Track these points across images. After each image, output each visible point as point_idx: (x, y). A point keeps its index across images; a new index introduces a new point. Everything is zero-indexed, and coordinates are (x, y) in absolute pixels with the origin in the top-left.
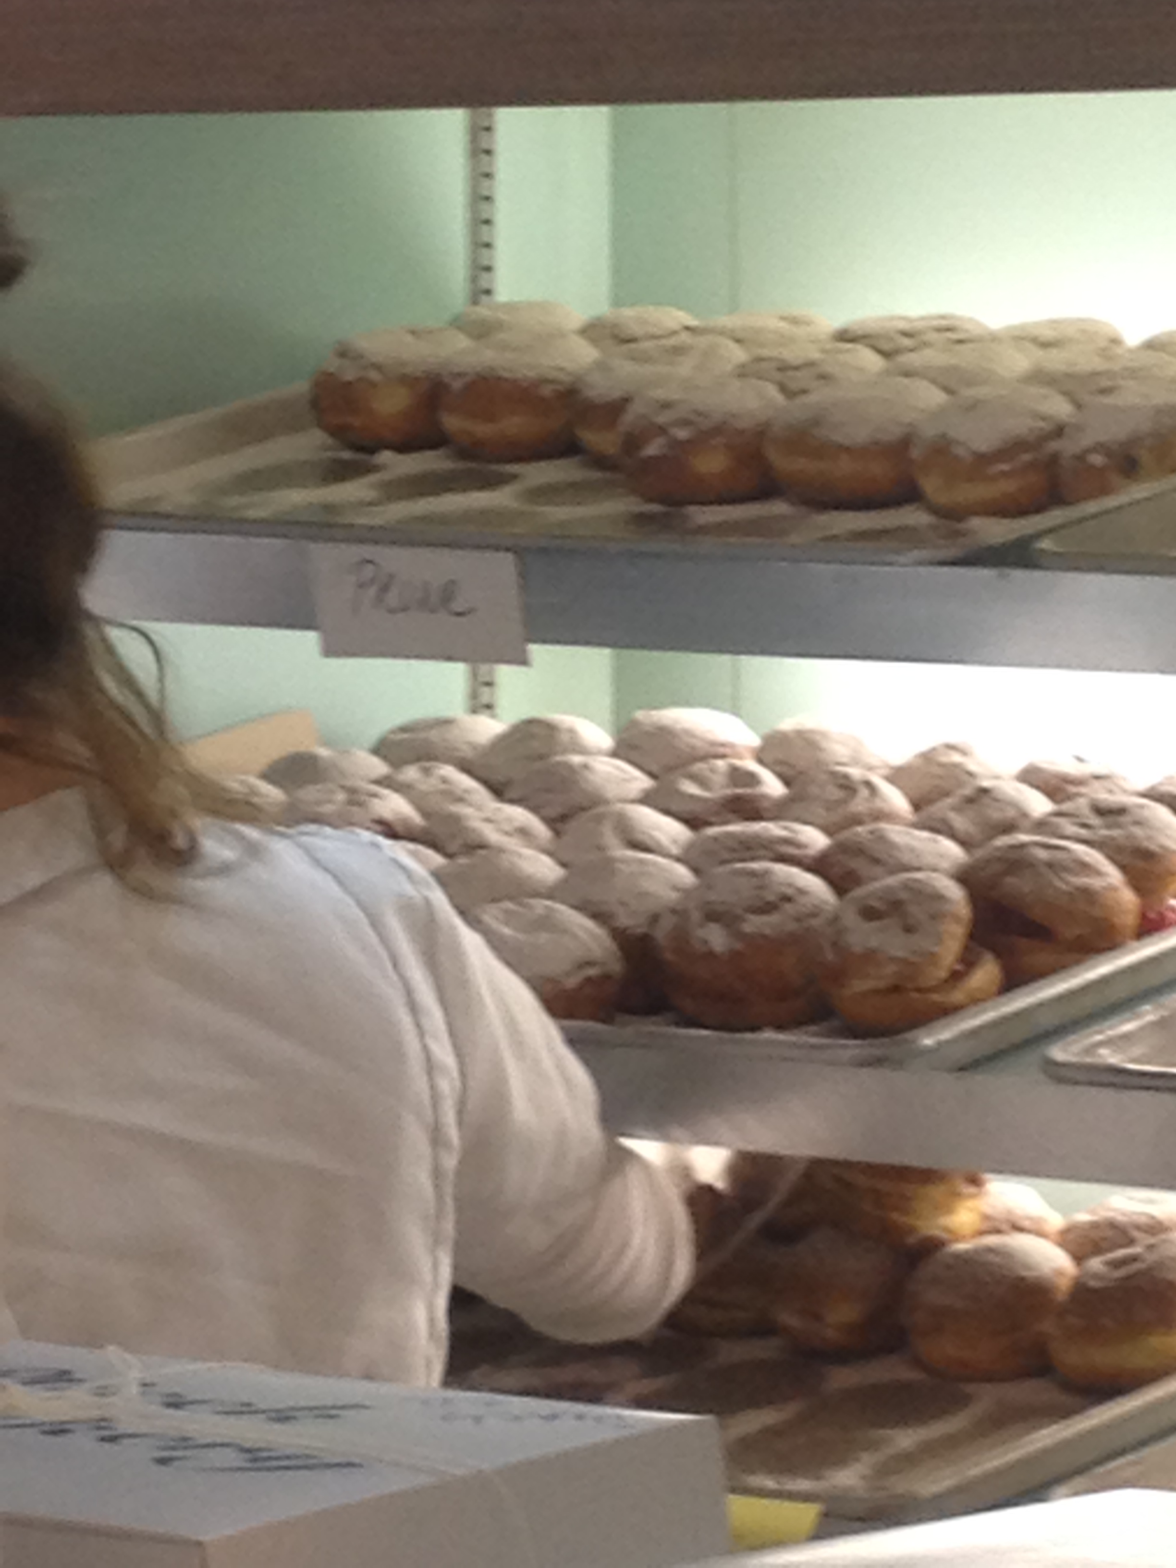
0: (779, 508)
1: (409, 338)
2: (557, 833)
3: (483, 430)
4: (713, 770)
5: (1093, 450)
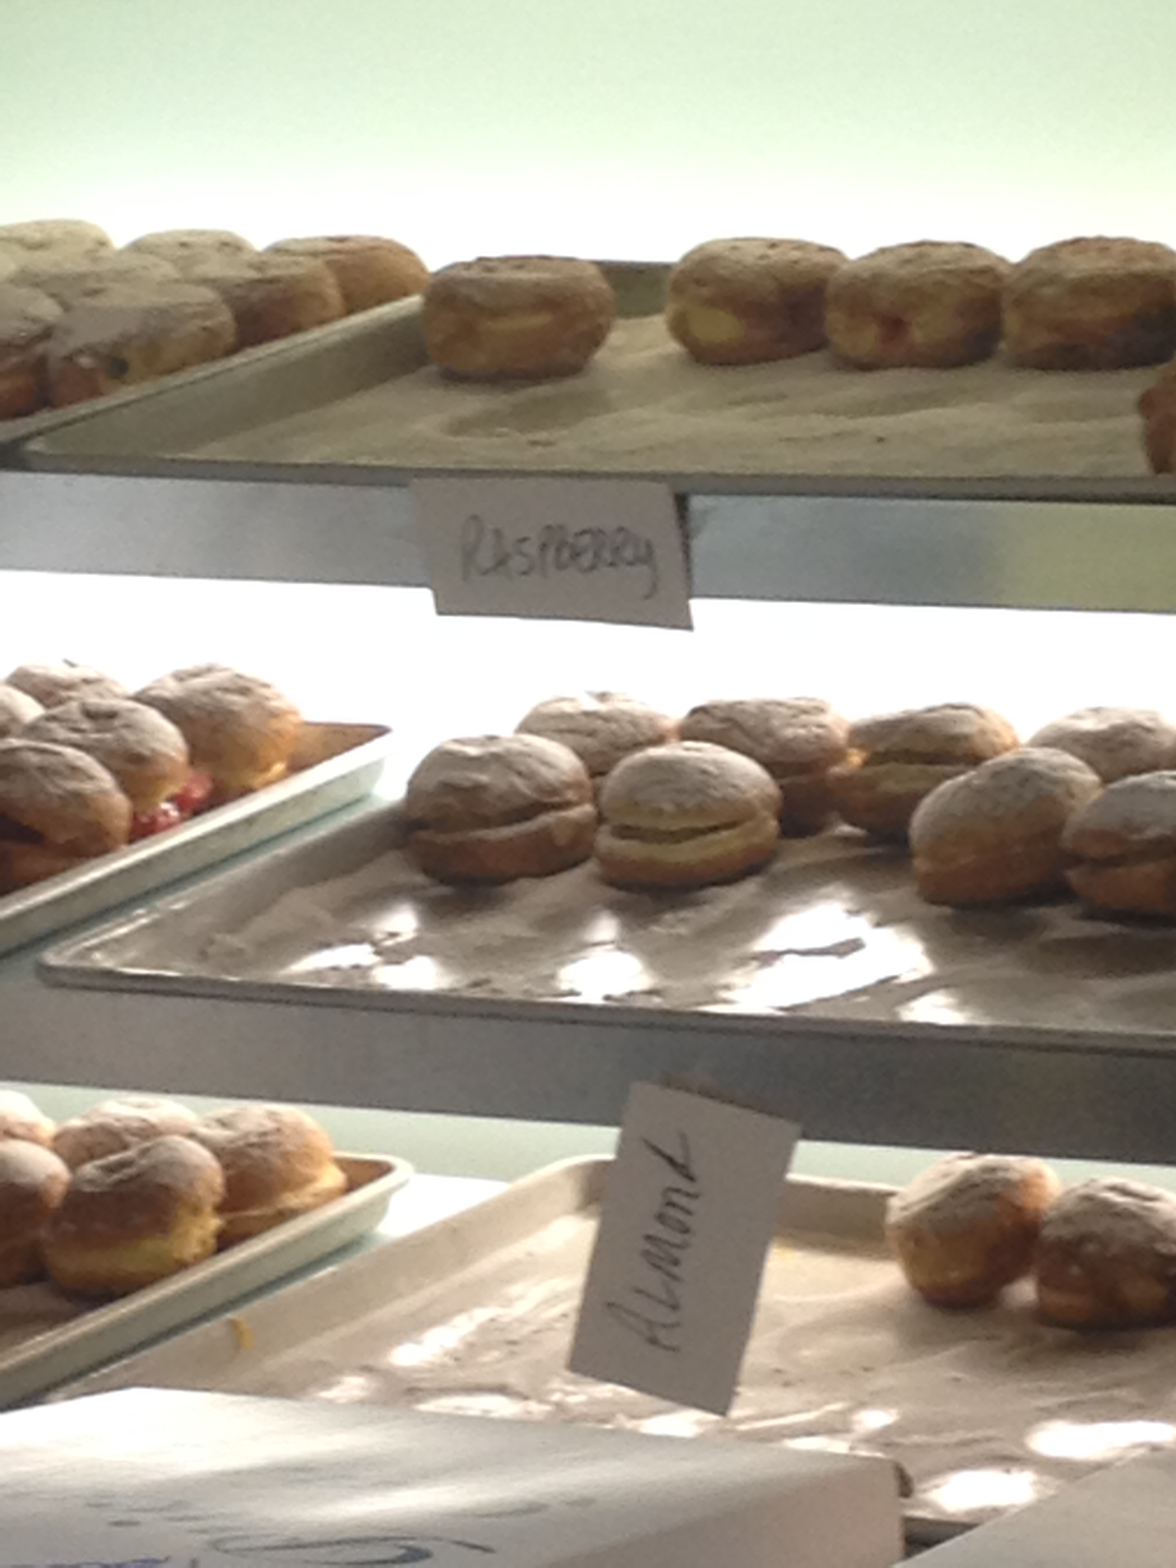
5: (80, 352)
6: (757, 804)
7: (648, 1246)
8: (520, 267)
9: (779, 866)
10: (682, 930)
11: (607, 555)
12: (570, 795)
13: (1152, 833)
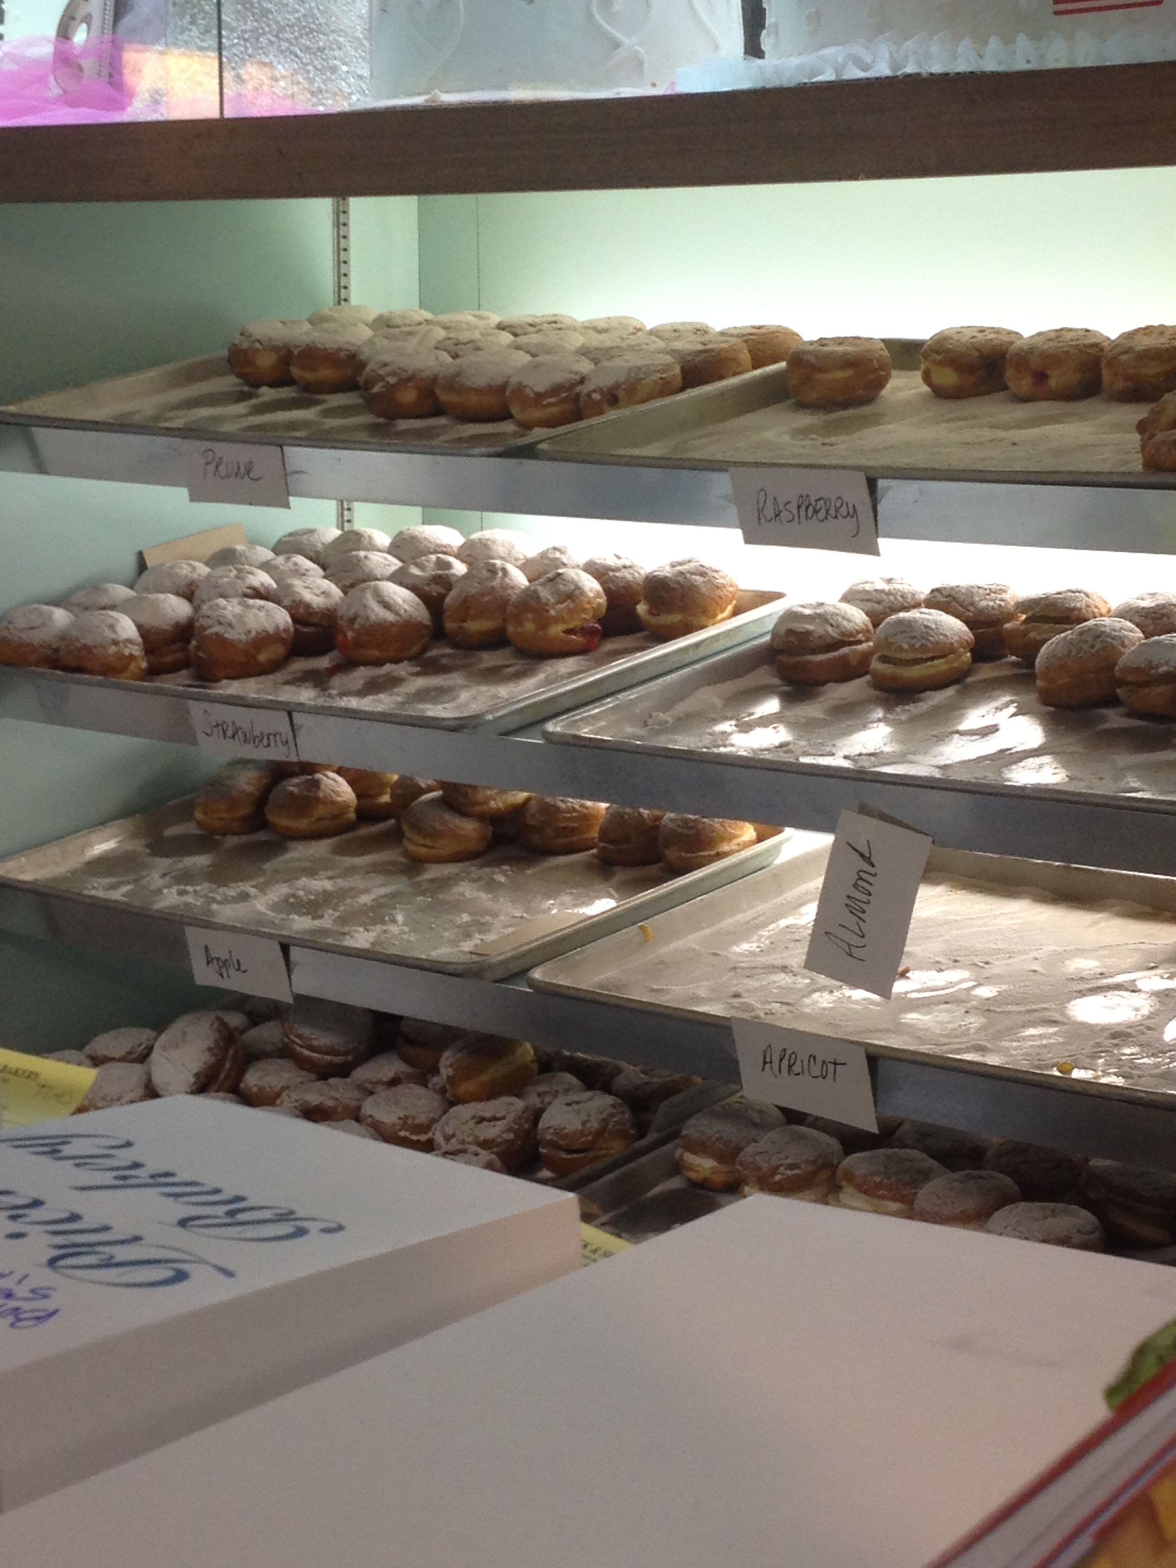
0: (443, 421)
1: (280, 325)
2: (345, 593)
3: (309, 376)
4: (428, 561)
5: (594, 391)
6: (956, 645)
7: (848, 901)
8: (840, 344)
9: (970, 680)
10: (903, 717)
11: (832, 512)
12: (860, 636)
13: (1162, 670)
